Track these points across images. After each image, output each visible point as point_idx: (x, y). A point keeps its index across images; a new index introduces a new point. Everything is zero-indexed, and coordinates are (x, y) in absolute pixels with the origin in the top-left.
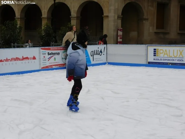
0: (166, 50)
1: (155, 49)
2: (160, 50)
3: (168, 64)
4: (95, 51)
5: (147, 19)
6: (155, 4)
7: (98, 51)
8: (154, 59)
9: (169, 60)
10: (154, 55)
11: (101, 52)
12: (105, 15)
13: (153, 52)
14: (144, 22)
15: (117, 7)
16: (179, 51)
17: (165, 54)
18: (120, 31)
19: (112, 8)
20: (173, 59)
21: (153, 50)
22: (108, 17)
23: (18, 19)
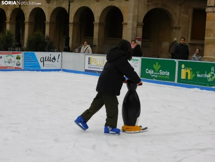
0: (95, 59)
1: (89, 58)
2: (92, 59)
3: (96, 72)
4: (46, 57)
5: (179, 28)
6: (191, 11)
7: (50, 57)
8: (89, 67)
9: (96, 68)
10: (89, 64)
11: (54, 58)
12: (124, 22)
13: (88, 61)
14: (174, 31)
15: (136, 14)
16: (102, 60)
17: (95, 63)
18: (138, 40)
19: (131, 14)
20: (99, 67)
21: (88, 59)
22: (127, 24)
23: (48, 23)
